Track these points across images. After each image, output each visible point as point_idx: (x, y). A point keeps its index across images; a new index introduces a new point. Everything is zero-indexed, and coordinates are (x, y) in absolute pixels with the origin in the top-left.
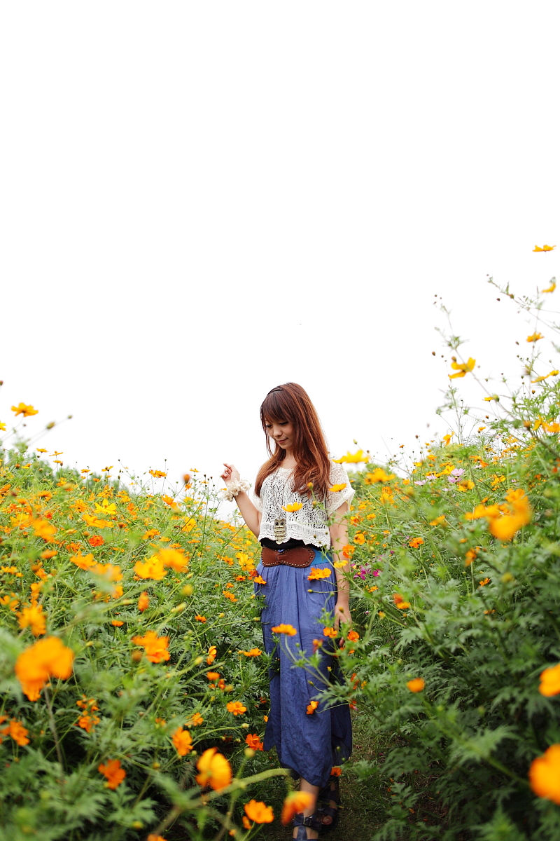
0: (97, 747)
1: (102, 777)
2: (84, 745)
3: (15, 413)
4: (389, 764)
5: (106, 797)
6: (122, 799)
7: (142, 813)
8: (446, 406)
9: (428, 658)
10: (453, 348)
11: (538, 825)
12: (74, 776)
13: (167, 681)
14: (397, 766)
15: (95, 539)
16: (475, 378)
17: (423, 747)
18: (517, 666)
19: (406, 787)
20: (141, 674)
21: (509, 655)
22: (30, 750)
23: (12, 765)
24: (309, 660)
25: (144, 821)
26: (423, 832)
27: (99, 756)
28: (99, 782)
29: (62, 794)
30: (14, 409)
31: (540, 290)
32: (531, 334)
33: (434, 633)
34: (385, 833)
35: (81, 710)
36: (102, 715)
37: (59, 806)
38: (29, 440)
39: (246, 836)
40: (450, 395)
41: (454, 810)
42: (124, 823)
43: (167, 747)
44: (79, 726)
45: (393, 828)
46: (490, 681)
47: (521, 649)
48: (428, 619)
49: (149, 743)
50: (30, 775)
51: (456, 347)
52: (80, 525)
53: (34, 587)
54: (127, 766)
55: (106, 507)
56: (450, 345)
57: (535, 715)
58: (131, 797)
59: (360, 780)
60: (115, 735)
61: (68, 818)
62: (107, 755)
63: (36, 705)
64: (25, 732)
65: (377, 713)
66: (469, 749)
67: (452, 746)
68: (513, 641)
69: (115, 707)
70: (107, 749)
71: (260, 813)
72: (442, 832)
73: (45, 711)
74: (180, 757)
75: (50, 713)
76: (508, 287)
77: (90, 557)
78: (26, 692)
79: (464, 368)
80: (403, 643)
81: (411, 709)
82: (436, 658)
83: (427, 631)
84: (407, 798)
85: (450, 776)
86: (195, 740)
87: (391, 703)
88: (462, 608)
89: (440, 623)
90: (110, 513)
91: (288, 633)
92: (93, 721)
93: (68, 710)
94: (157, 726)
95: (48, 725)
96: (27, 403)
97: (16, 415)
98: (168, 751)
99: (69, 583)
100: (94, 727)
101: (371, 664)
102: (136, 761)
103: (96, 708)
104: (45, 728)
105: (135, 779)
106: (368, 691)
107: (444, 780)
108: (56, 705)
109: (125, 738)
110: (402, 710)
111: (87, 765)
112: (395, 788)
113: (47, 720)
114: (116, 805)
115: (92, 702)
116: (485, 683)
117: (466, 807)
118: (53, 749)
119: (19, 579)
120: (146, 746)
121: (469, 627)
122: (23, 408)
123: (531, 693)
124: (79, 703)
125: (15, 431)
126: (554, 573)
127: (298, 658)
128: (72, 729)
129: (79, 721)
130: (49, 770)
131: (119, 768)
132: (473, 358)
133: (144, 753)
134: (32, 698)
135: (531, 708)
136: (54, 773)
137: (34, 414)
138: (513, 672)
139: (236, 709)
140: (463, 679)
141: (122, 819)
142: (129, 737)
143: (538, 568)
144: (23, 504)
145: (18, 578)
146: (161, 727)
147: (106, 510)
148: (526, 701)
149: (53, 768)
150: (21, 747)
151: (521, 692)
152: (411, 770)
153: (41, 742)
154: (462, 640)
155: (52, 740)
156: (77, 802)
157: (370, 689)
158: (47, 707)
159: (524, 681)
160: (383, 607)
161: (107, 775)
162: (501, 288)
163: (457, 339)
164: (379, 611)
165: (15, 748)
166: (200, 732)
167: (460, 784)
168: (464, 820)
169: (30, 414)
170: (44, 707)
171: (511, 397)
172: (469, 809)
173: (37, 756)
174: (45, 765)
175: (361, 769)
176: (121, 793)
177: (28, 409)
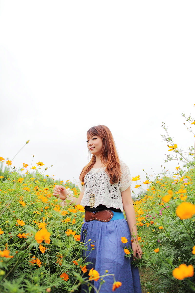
56: (167, 140)
97: (38, 166)
122: (40, 163)
132: (176, 144)
134: (42, 252)
137: (43, 165)
169: (42, 165)
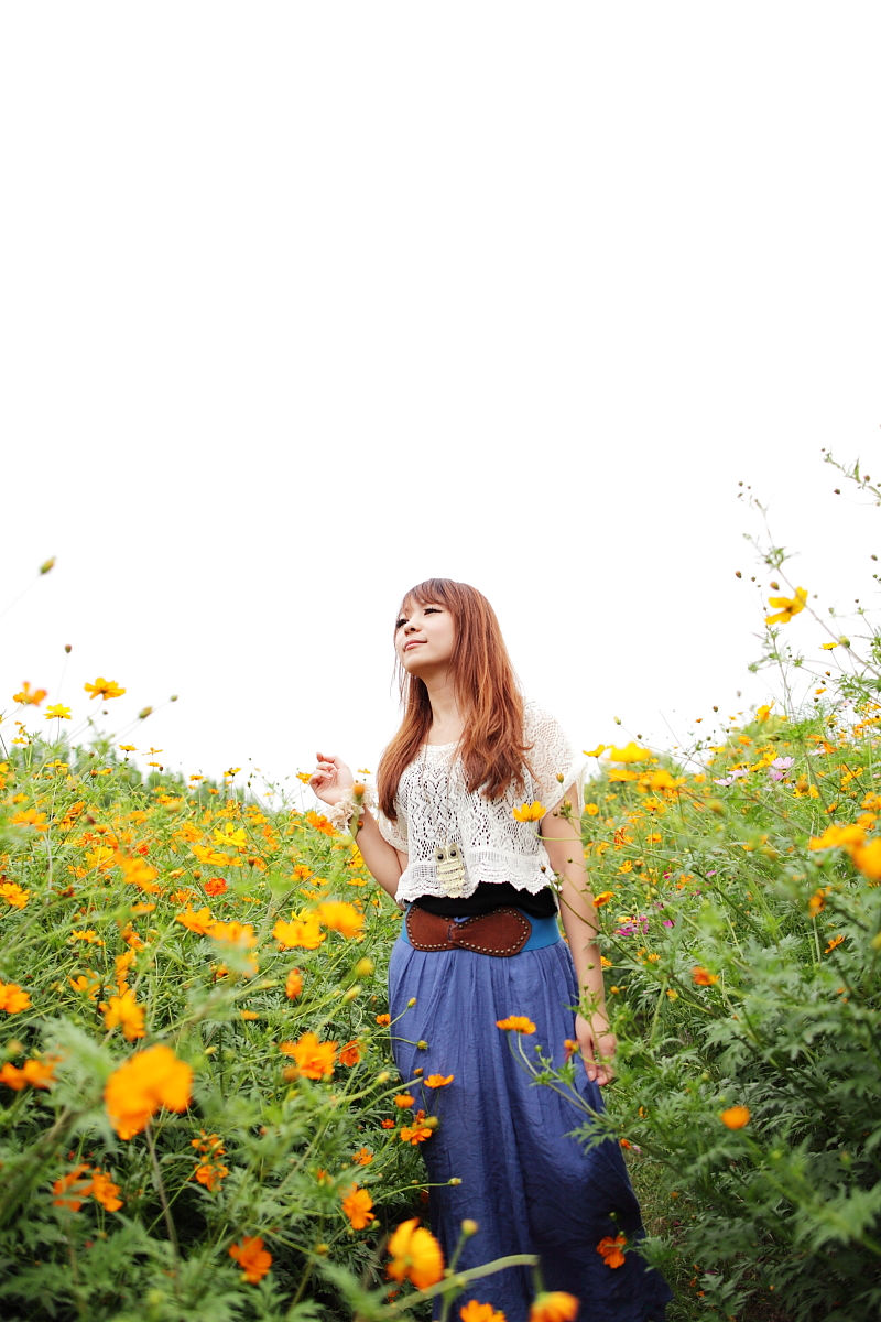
0: (225, 1216)
1: (235, 1264)
2: (204, 1212)
3: (91, 693)
5: (244, 1296)
6: (269, 1301)
8: (764, 659)
10: (774, 567)
12: (194, 1263)
13: (333, 1109)
14: (709, 1247)
15: (214, 884)
17: (751, 1216)
19: (725, 1281)
20: (294, 1099)
22: (123, 1219)
23: (99, 1244)
24: (558, 1073)
27: (229, 1230)
28: (232, 1272)
29: (175, 1291)
33: (760, 1027)
35: (199, 1154)
36: (233, 1163)
37: (172, 1312)
38: (113, 736)
40: (771, 640)
43: (334, 1215)
44: (197, 1182)
46: (860, 1106)
48: (749, 1004)
49: (309, 1209)
50: (125, 1260)
51: (779, 564)
52: (189, 862)
53: (122, 961)
54: (273, 1246)
55: (230, 834)
56: (769, 562)
58: (283, 1297)
60: (255, 1196)
62: (242, 1228)
63: (131, 1148)
64: (115, 1190)
66: (829, 1222)
67: (798, 1216)
69: (255, 1153)
70: (242, 1219)
71: (485, 1320)
73: (144, 1158)
74: (351, 1232)
75: (153, 1160)
76: (857, 467)
77: (205, 912)
78: (118, 1128)
79: (790, 605)
81: (727, 1152)
83: (750, 1025)
84: (728, 1299)
86: (376, 1203)
87: (695, 1145)
89: (770, 1010)
90: (236, 842)
91: (522, 1031)
92: (217, 1173)
93: (178, 1157)
94: (321, 1183)
95: (150, 1180)
96: (108, 679)
97: (92, 697)
98: (335, 1223)
99: (175, 954)
100: (220, 1182)
101: (663, 1076)
102: (286, 1238)
103: (222, 1152)
104: (146, 1184)
106: (657, 1123)
108: (160, 1148)
109: (270, 1202)
110: (712, 1153)
111: (211, 1245)
112: (707, 1282)
113: (148, 1172)
114: (260, 1310)
115: (217, 1145)
118: (160, 1217)
119: (100, 950)
120: (303, 1215)
122: (103, 686)
124: (196, 1144)
125: (91, 723)
127: (540, 1069)
128: (187, 1186)
129: (196, 1174)
130: (156, 1253)
131: (263, 1250)
132: (804, 588)
133: (299, 1225)
134: (125, 1136)
136: (163, 1258)
137: (119, 695)
140: (812, 1103)
142: (277, 1199)
144: (102, 833)
145: (97, 947)
146: (326, 1184)
147: (229, 840)
149: (162, 1250)
150: (108, 1214)
152: (731, 1251)
153: (140, 1206)
154: (809, 1040)
155: (157, 1203)
156: (200, 1304)
157: (659, 1120)
158: (148, 1152)
161: (243, 1262)
162: (846, 469)
163: (779, 551)
165: (101, 1215)
169: (112, 695)
170: (144, 1150)
171: (873, 636)
173: (134, 1229)
174: (150, 1246)
175: (651, 1250)
177: (109, 688)
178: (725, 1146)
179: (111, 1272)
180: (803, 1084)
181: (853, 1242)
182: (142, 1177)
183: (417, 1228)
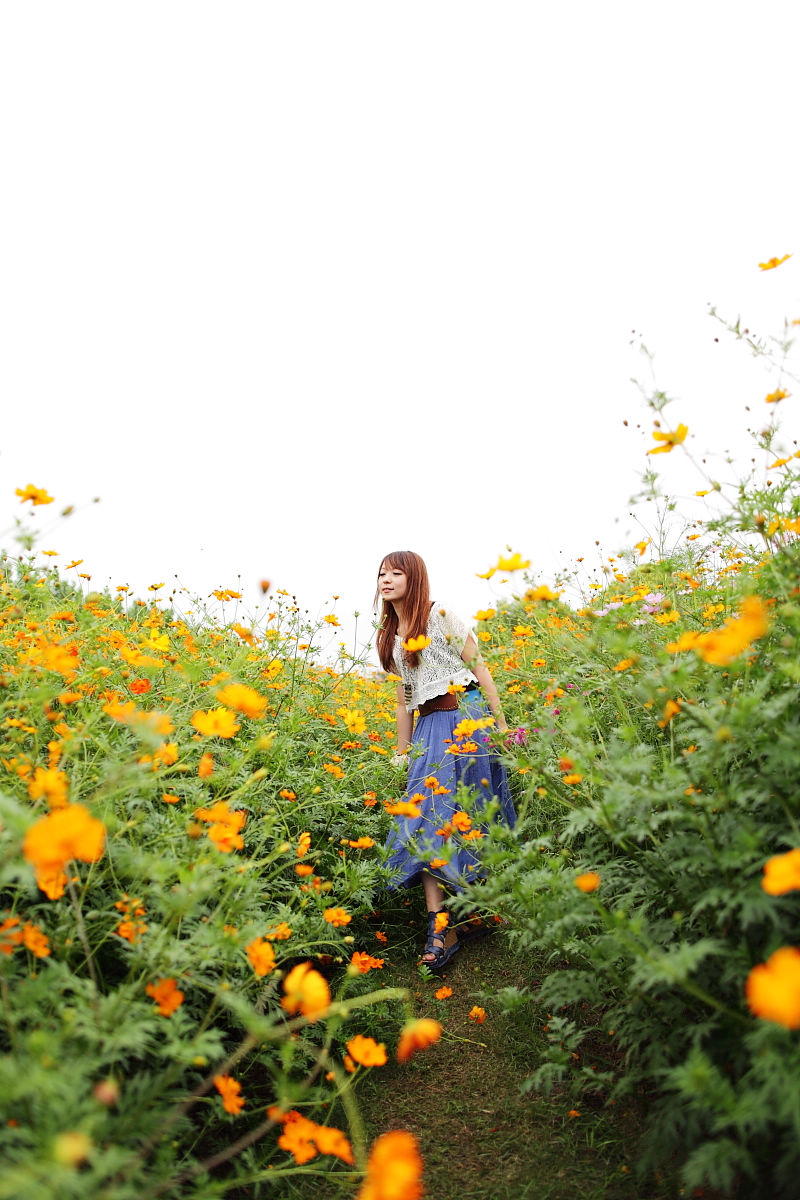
0: (143, 962)
1: (150, 1000)
2: (127, 960)
4: (548, 991)
5: (156, 1023)
6: (178, 1029)
7: (207, 1047)
8: (642, 494)
9: (606, 852)
10: (655, 409)
11: (748, 1068)
12: (113, 997)
13: (240, 876)
14: (558, 994)
15: (139, 684)
16: (687, 454)
17: (593, 970)
18: (728, 861)
19: (568, 1023)
20: (203, 864)
21: (719, 847)
22: (52, 963)
23: (27, 982)
25: (208, 1057)
26: (590, 1080)
27: (147, 974)
28: (147, 1007)
29: (96, 1019)
30: (19, 493)
31: (789, 322)
32: (772, 391)
33: (615, 817)
34: (538, 1080)
35: (122, 913)
36: (150, 920)
37: (92, 1034)
38: (37, 531)
39: (350, 1081)
40: (650, 481)
41: (632, 1054)
42: (181, 1058)
43: (240, 965)
44: (119, 935)
45: (550, 1074)
46: (692, 883)
47: (735, 838)
48: (607, 798)
49: (215, 958)
50: (52, 996)
51: (661, 407)
52: (116, 665)
53: (52, 746)
54: (186, 989)
55: (155, 639)
56: (652, 404)
57: (752, 926)
58: (190, 1027)
59: (505, 1012)
60: (167, 944)
61: (106, 1049)
62: (157, 971)
63: (59, 906)
64: (45, 940)
65: (532, 923)
66: (658, 969)
67: (634, 968)
68: (725, 828)
69: (167, 903)
70: (158, 965)
71: (368, 1052)
72: (615, 1081)
73: (71, 914)
74: (258, 978)
75: (79, 916)
76: (739, 323)
77: (131, 705)
78: (43, 887)
79: (671, 438)
80: (570, 831)
81: (579, 918)
82: (618, 852)
83: (606, 814)
84: (570, 1036)
85: (629, 1009)
86: (279, 956)
87: (551, 911)
88: (656, 784)
89: (623, 802)
90: (160, 648)
91: (409, 815)
92: (137, 928)
93: (104, 913)
94: (226, 934)
95: (76, 933)
96: (39, 486)
97: (23, 502)
98: (243, 971)
99: (101, 743)
100: (140, 936)
101: (525, 858)
102: (199, 981)
103: (141, 912)
104: (72, 935)
105: (198, 1006)
106: (521, 894)
107: (620, 1015)
108: (87, 908)
109: (182, 950)
110: (567, 919)
111: (131, 983)
112: (553, 1023)
113: (74, 926)
114: (170, 1036)
115: (137, 903)
116: (683, 885)
117: (649, 1049)
118: (84, 963)
119: (31, 737)
120: (211, 963)
121: (663, 808)
122: (32, 492)
123: (747, 896)
124: (119, 905)
125: (19, 523)
126: (789, 734)
128: (109, 938)
129: (118, 928)
130: (79, 989)
131: (175, 989)
132: (685, 425)
133: (209, 972)
134: (52, 895)
135: (747, 917)
136: (84, 993)
137: (48, 502)
138: (724, 868)
139: (338, 918)
140: (653, 881)
141: (179, 1054)
142: (188, 949)
143: (765, 730)
144: (34, 631)
145: (30, 735)
146: (231, 936)
147: (154, 645)
148: (739, 908)
149: (84, 987)
150: (39, 959)
151: (733, 896)
152: (576, 998)
153: (68, 953)
154: (654, 826)
155: (82, 952)
156: (117, 1030)
157: (523, 892)
158: (74, 908)
159: (739, 880)
160: (544, 783)
161: (158, 999)
162: (728, 323)
163: (662, 395)
164: (538, 788)
165: (32, 960)
166: (287, 947)
167: (643, 1019)
168: (645, 1065)
169: (42, 502)
170: (70, 908)
171: (739, 484)
172: (653, 1052)
173: (62, 969)
174: (73, 982)
175: (507, 997)
176: (177, 1019)
177: (40, 494)
178: (578, 913)
179: (39, 1004)
180: (650, 866)
181: (677, 985)
182: (69, 929)
183: (308, 971)
